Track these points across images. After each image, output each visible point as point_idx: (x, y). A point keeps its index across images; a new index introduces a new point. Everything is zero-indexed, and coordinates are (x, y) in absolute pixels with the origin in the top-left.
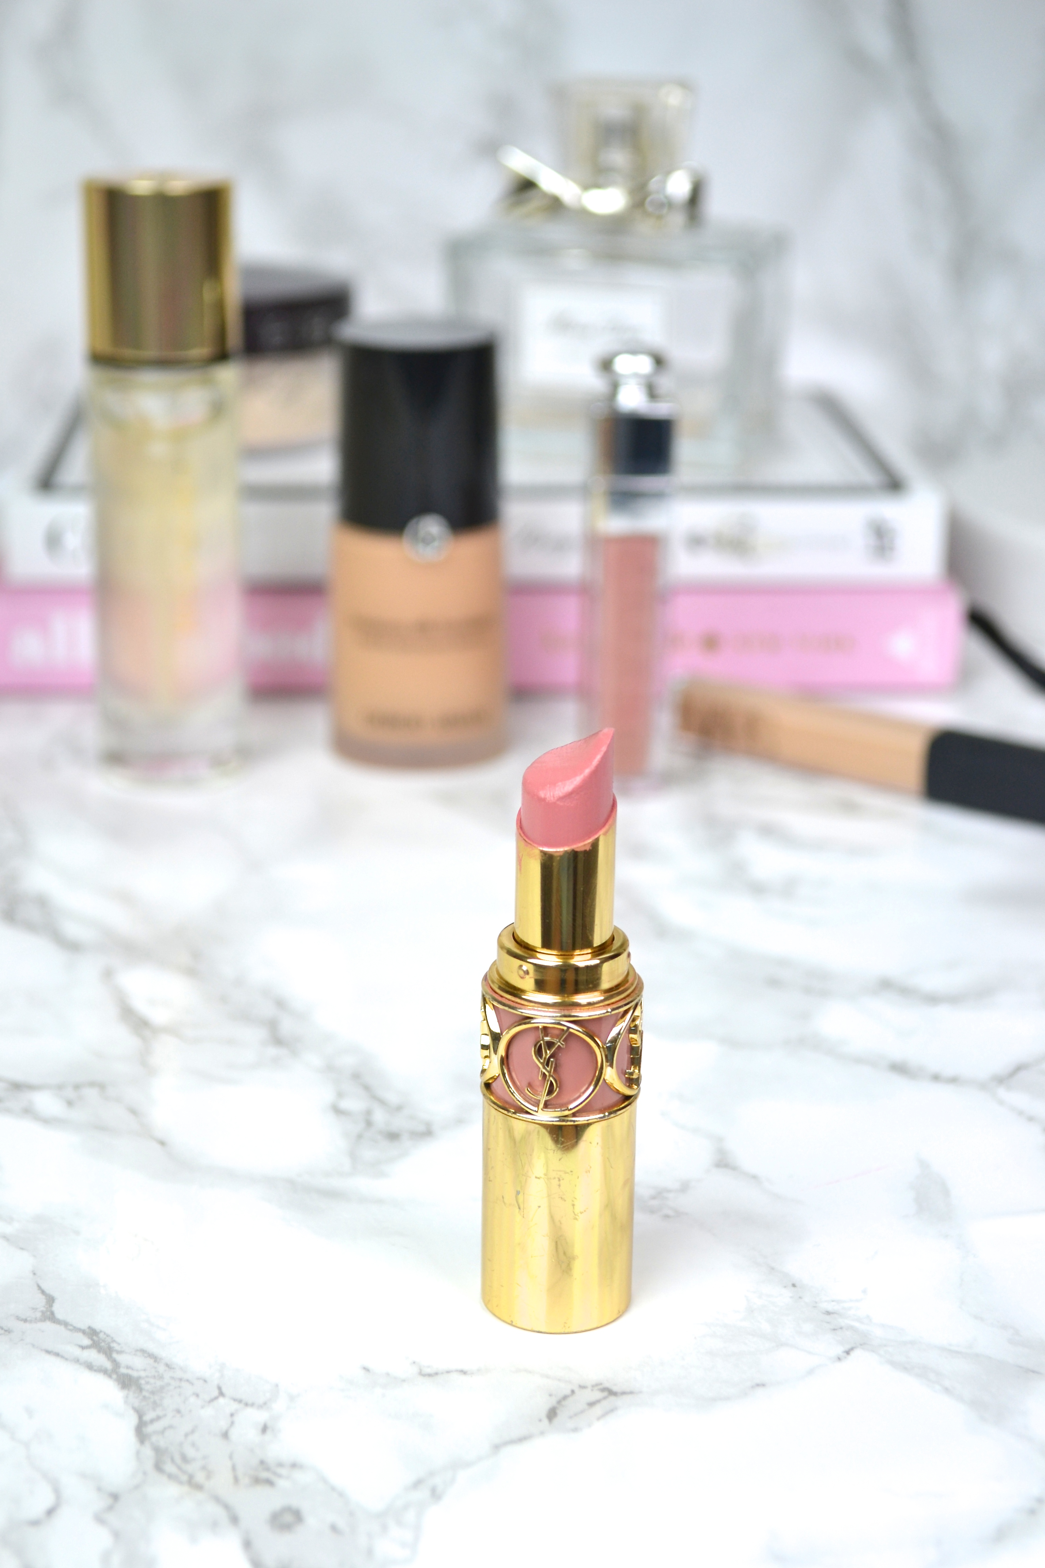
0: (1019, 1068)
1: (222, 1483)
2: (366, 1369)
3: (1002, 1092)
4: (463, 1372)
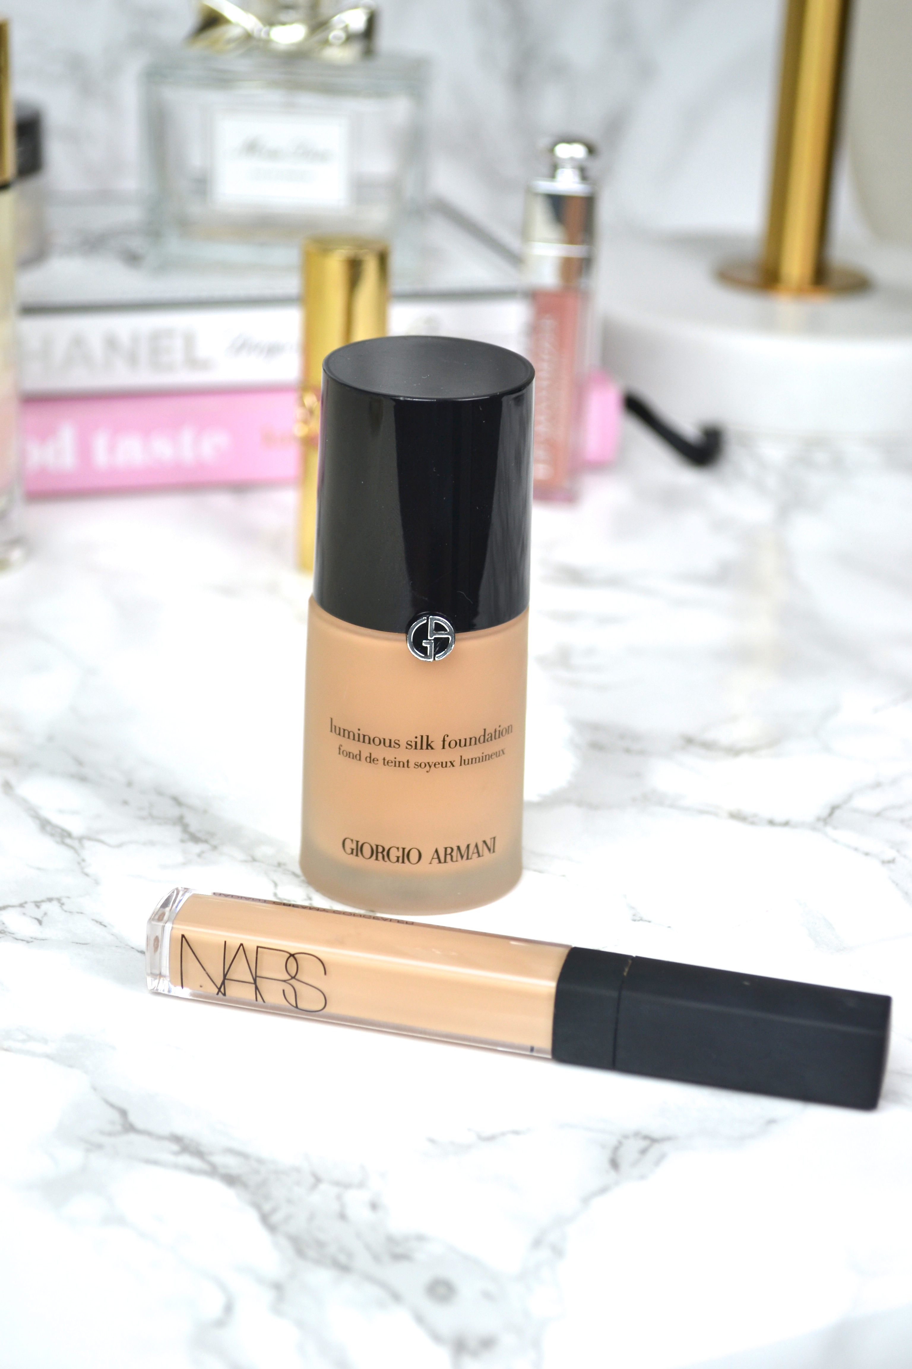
0: (834, 809)
1: (363, 1261)
2: (432, 1141)
3: (829, 830)
4: (516, 1133)
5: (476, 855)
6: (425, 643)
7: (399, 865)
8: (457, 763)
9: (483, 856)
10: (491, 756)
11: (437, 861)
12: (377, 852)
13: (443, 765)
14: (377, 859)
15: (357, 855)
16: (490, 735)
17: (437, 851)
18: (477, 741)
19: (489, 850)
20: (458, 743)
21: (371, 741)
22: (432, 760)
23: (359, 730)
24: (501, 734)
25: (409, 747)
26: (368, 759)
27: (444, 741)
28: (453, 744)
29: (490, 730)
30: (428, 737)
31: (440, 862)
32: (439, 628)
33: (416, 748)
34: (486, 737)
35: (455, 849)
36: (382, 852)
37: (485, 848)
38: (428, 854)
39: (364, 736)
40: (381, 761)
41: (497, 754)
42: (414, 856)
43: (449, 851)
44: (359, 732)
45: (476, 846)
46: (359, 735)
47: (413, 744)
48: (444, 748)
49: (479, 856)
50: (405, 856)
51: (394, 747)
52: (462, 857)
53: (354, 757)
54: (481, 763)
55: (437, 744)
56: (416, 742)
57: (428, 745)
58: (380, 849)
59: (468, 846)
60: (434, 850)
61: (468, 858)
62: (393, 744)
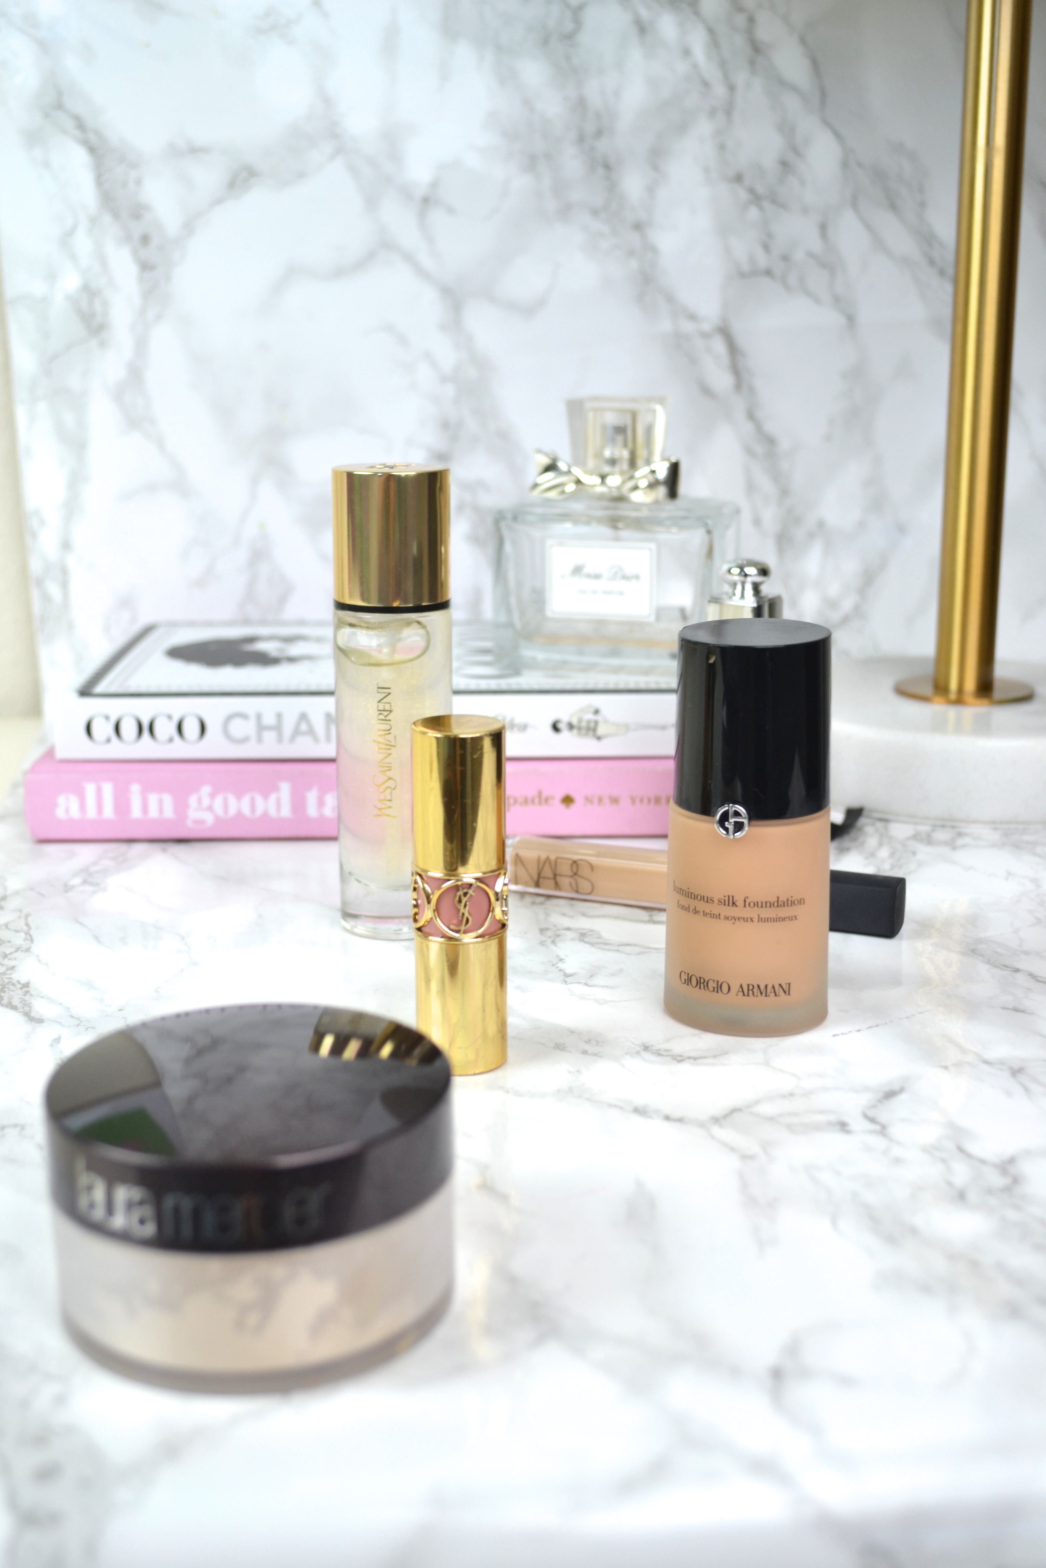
0: (733, 1112)
3: (715, 1129)
5: (773, 994)
6: (728, 824)
7: (715, 994)
8: (756, 920)
9: (779, 996)
10: (785, 919)
11: (742, 994)
12: (700, 983)
13: (745, 920)
14: (700, 988)
15: (688, 984)
16: (783, 902)
17: (741, 986)
18: (772, 905)
19: (785, 992)
20: (756, 904)
21: (696, 897)
22: (737, 915)
23: (688, 889)
24: (793, 903)
25: (720, 903)
26: (694, 911)
27: (745, 901)
28: (752, 905)
29: (783, 898)
30: (733, 897)
31: (744, 995)
32: (737, 814)
33: (725, 905)
34: (778, 903)
35: (756, 987)
36: (703, 983)
37: (781, 990)
38: (735, 988)
39: (691, 893)
40: (702, 913)
41: (791, 919)
42: (725, 988)
43: (751, 987)
44: (689, 890)
45: (773, 987)
46: (688, 892)
47: (723, 901)
48: (745, 906)
49: (776, 995)
50: (719, 988)
51: (710, 903)
52: (761, 994)
53: (686, 910)
54: (775, 923)
55: (740, 903)
56: (725, 900)
57: (734, 903)
58: (702, 981)
59: (766, 986)
60: (739, 986)
61: (766, 996)
62: (709, 900)
